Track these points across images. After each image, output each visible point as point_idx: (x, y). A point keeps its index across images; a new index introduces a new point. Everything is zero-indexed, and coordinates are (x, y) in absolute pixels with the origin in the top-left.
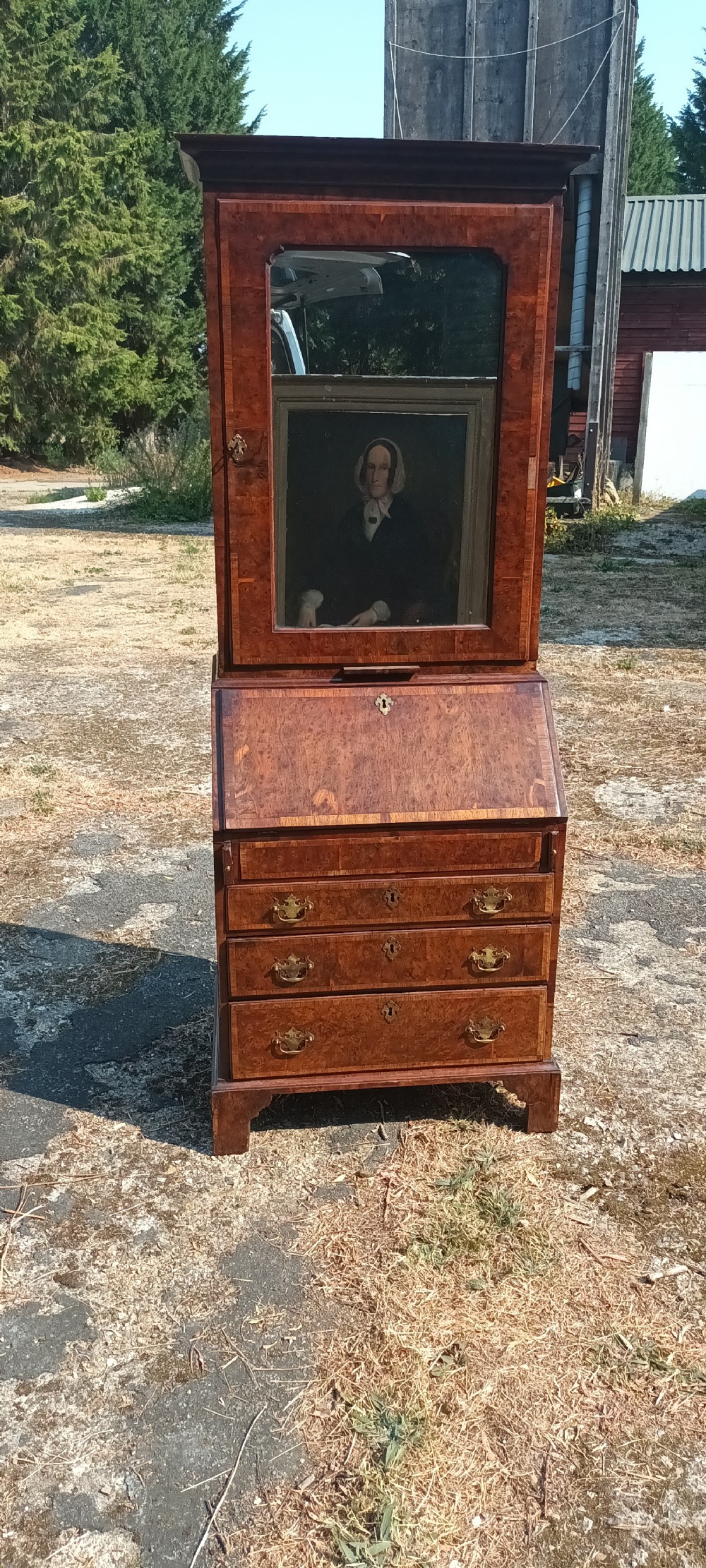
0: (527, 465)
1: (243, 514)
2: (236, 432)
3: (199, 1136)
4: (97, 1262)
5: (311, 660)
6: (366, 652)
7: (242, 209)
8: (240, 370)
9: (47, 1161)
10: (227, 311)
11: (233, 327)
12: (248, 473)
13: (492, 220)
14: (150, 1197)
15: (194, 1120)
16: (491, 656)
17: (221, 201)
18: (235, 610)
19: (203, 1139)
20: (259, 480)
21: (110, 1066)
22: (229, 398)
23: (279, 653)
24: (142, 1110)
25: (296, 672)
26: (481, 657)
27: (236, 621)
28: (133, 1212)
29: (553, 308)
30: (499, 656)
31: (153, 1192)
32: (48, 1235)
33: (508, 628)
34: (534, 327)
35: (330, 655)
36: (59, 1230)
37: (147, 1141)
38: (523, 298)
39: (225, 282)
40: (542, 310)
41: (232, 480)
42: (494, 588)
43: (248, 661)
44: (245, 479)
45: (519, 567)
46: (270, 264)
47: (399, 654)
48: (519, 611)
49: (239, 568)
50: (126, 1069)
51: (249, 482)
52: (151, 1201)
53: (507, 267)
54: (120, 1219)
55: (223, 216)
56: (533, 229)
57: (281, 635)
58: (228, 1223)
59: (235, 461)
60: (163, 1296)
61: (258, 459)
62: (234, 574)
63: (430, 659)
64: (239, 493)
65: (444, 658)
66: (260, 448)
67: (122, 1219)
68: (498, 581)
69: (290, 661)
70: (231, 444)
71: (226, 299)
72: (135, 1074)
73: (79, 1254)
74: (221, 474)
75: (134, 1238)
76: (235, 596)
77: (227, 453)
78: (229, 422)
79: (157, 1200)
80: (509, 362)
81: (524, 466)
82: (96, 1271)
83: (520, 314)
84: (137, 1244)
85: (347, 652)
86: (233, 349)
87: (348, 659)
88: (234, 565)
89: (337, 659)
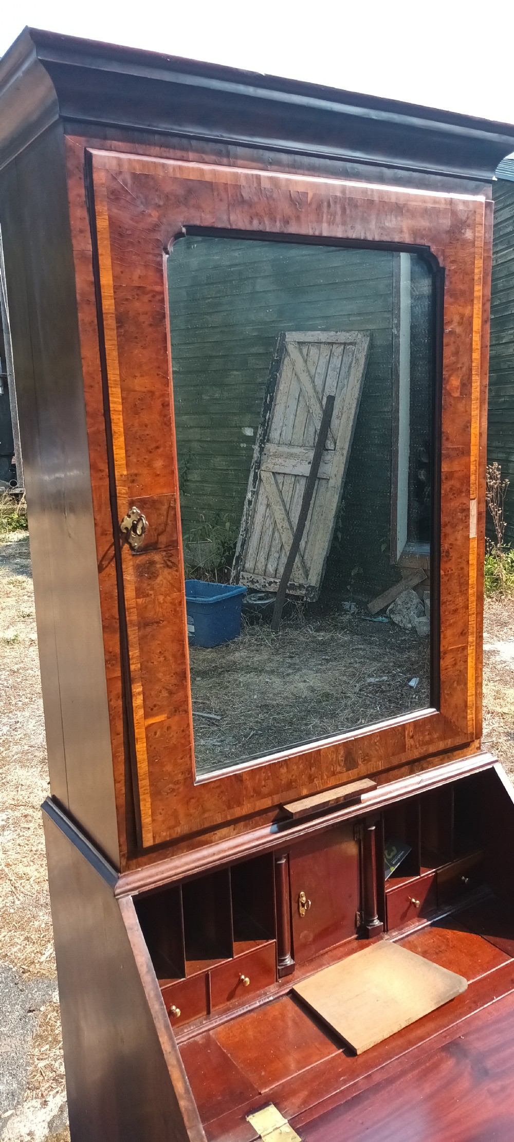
0: (469, 509)
1: (146, 625)
2: (131, 504)
5: (246, 809)
6: (311, 779)
7: (126, 167)
8: (132, 409)
10: (110, 323)
11: (120, 348)
12: (152, 563)
13: (426, 212)
16: (441, 745)
17: (94, 152)
18: (143, 767)
20: (166, 571)
22: (119, 453)
23: (205, 811)
25: (224, 831)
26: (432, 749)
27: (144, 784)
29: (486, 322)
30: (449, 743)
33: (456, 707)
34: (471, 344)
35: (270, 794)
38: (461, 310)
39: (106, 279)
40: (477, 323)
41: (129, 576)
42: (442, 662)
43: (165, 836)
44: (147, 572)
45: (464, 633)
46: (167, 253)
47: (348, 770)
48: (466, 684)
49: (145, 706)
51: (153, 576)
53: (444, 269)
55: (100, 177)
56: (469, 226)
57: (205, 786)
59: (132, 548)
61: (163, 539)
62: (139, 714)
63: (381, 766)
64: (139, 592)
65: (395, 761)
66: (166, 524)
68: (445, 653)
69: (219, 820)
70: (127, 522)
71: (108, 304)
74: (111, 570)
76: (141, 747)
77: (120, 536)
78: (121, 489)
80: (448, 388)
81: (467, 510)
83: (458, 330)
85: (289, 786)
86: (122, 380)
87: (292, 794)
88: (138, 701)
89: (277, 799)
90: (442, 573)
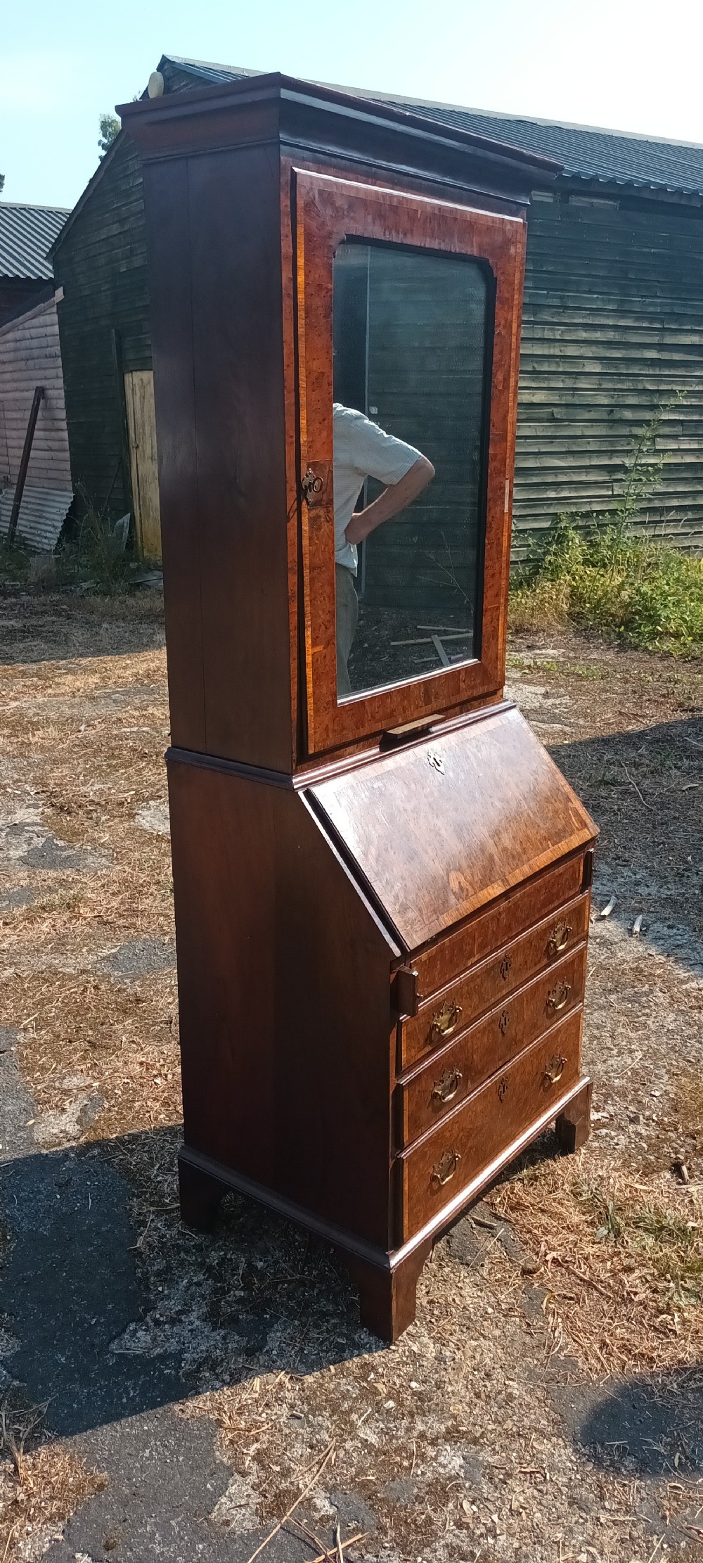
1: (315, 569)
2: (309, 467)
3: (347, 1337)
4: (478, 1532)
5: (367, 730)
6: (404, 710)
7: (316, 184)
9: (252, 1479)
10: (301, 313)
11: (306, 334)
12: (319, 517)
13: (488, 229)
14: (408, 1430)
15: (317, 1326)
16: (480, 691)
17: (297, 170)
18: (310, 688)
19: (356, 1337)
21: (135, 1331)
22: (303, 423)
23: (343, 729)
24: (251, 1352)
25: (351, 749)
27: (311, 701)
28: (423, 1457)
30: (484, 689)
31: (405, 1422)
32: (392, 1549)
33: (491, 659)
35: (379, 720)
36: (392, 1533)
37: (309, 1379)
38: (505, 315)
39: (301, 279)
40: (515, 327)
41: (305, 526)
42: (483, 619)
43: (321, 746)
44: (315, 525)
45: (498, 595)
47: (426, 706)
48: (498, 639)
49: (312, 637)
50: (157, 1323)
51: (318, 527)
52: (416, 1433)
53: (496, 279)
54: (423, 1474)
55: (300, 192)
56: (512, 243)
57: (343, 708)
58: (510, 1397)
59: (308, 503)
60: (580, 1508)
62: (309, 644)
64: (310, 542)
65: (454, 701)
67: (424, 1473)
68: (486, 611)
69: (351, 737)
70: (305, 481)
71: (301, 299)
72: (174, 1321)
73: (449, 1538)
75: (466, 1478)
76: (310, 670)
77: (301, 494)
78: (305, 455)
79: (420, 1427)
80: (495, 381)
82: (491, 1541)
83: (503, 332)
84: (480, 1483)
85: (391, 714)
86: (306, 362)
87: (392, 722)
88: (308, 633)
89: (382, 724)
90: (486, 541)
